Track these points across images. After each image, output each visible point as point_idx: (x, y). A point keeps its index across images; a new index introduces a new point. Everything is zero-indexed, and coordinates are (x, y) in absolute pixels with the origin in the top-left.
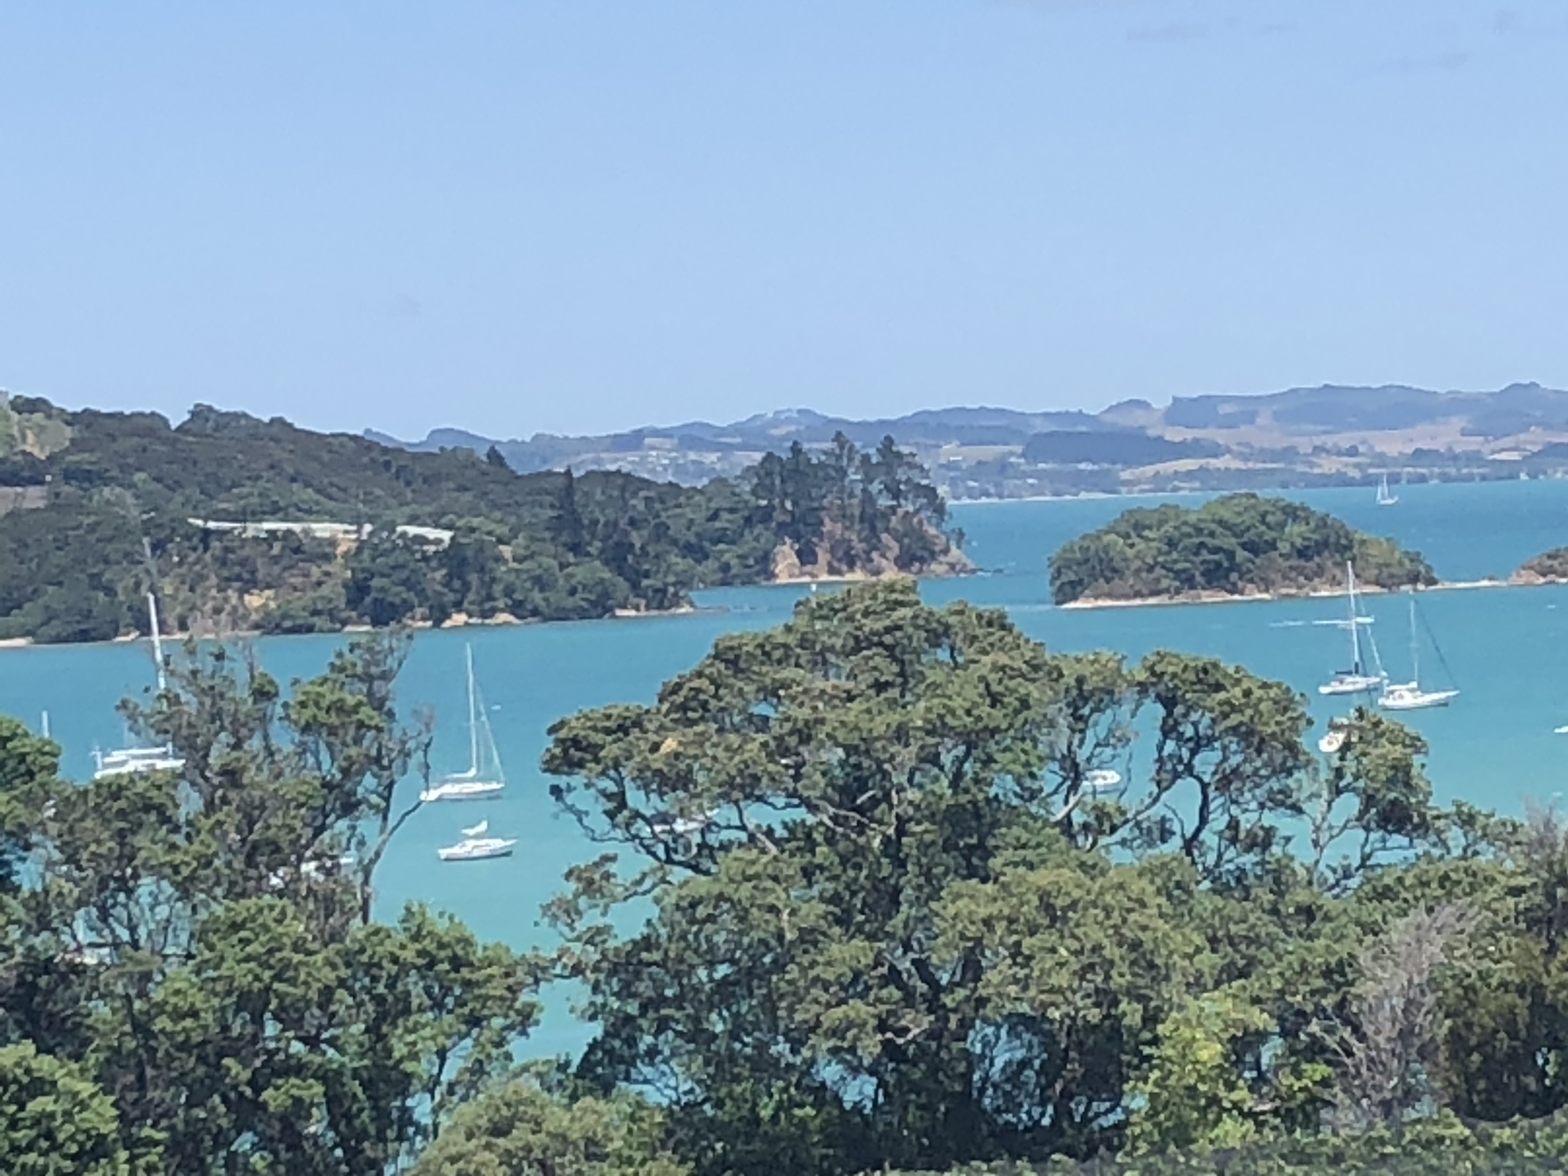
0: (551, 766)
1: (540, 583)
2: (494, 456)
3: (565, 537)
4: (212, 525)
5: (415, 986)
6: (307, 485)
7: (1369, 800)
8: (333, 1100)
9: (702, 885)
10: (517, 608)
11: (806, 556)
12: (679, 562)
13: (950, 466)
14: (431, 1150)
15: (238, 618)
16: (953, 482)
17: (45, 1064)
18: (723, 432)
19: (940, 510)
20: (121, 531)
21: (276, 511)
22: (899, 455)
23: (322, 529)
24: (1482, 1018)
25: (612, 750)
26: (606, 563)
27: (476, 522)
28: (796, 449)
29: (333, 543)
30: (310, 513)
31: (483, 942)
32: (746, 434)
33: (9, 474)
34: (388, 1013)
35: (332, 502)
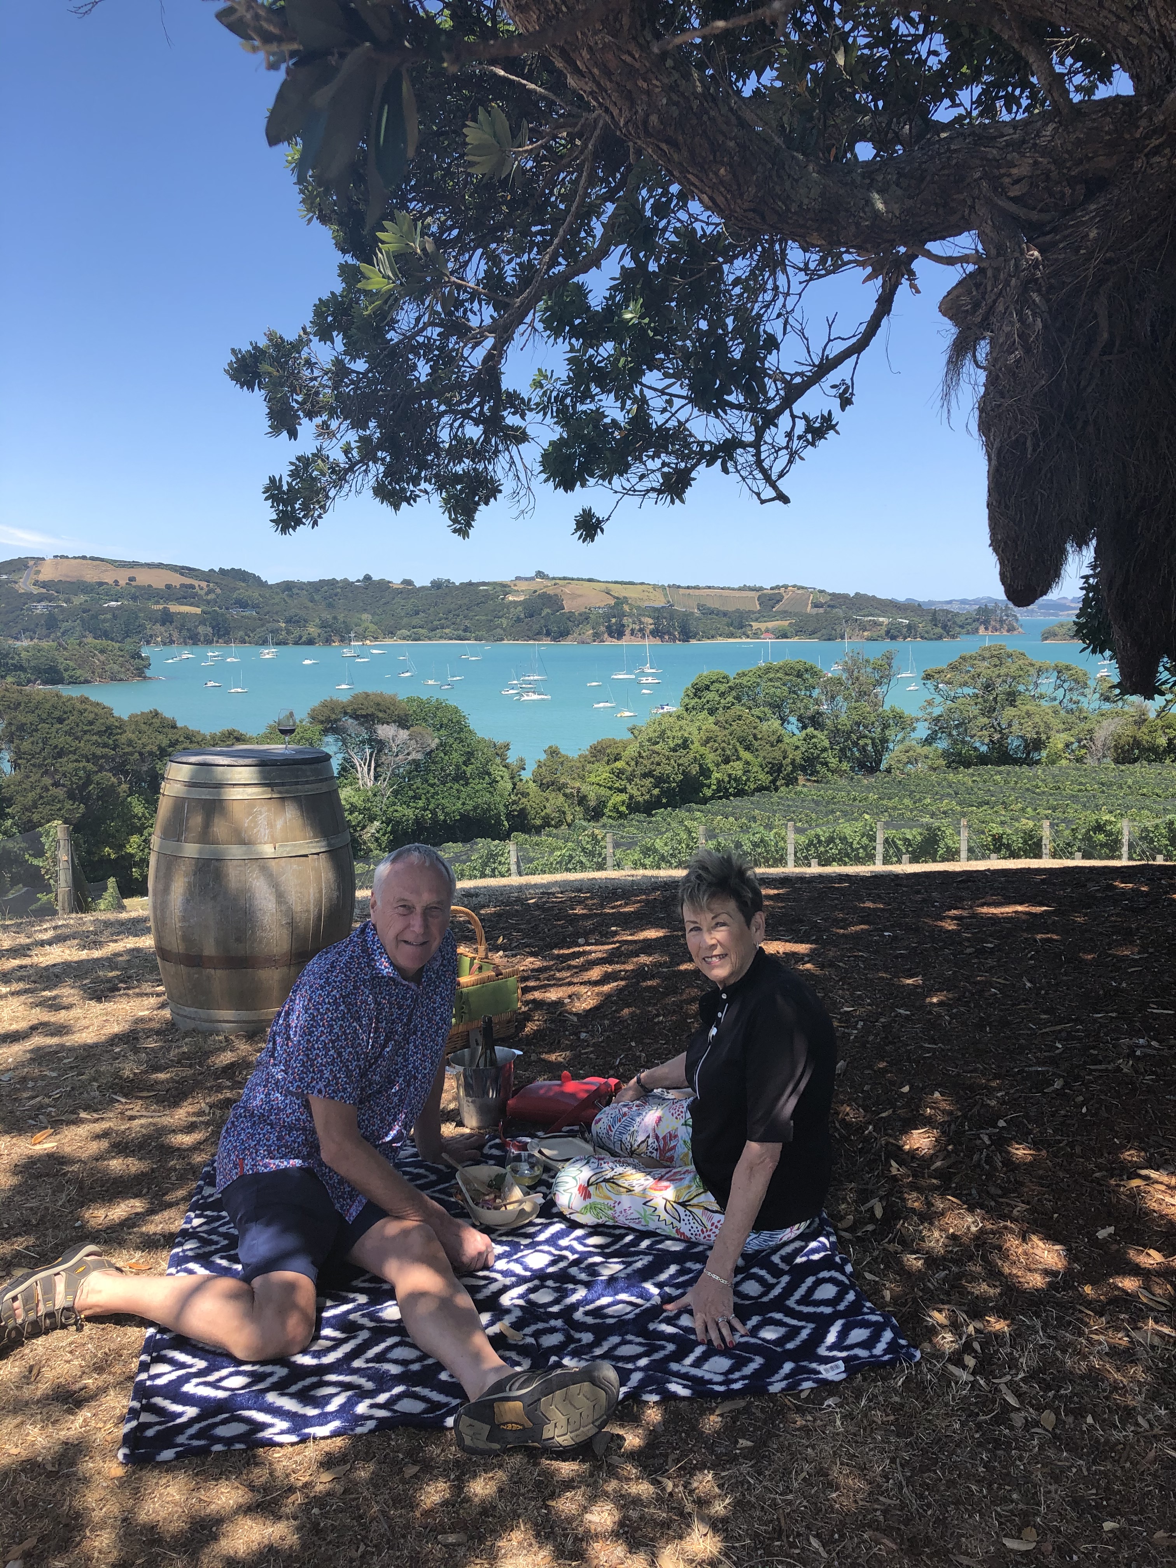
0: (923, 679)
1: (927, 632)
2: (919, 605)
3: (933, 623)
4: (858, 618)
5: (891, 721)
6: (879, 610)
7: (1102, 695)
8: (873, 743)
9: (953, 705)
10: (922, 637)
11: (986, 629)
12: (958, 629)
14: (892, 755)
15: (862, 637)
16: (1022, 613)
17: (816, 733)
18: (970, 601)
19: (1017, 620)
20: (838, 618)
21: (872, 615)
23: (881, 619)
24: (1122, 742)
25: (936, 676)
26: (942, 629)
27: (914, 619)
29: (883, 622)
30: (879, 616)
31: (906, 713)
32: (976, 602)
33: (816, 605)
34: (886, 727)
35: (884, 614)
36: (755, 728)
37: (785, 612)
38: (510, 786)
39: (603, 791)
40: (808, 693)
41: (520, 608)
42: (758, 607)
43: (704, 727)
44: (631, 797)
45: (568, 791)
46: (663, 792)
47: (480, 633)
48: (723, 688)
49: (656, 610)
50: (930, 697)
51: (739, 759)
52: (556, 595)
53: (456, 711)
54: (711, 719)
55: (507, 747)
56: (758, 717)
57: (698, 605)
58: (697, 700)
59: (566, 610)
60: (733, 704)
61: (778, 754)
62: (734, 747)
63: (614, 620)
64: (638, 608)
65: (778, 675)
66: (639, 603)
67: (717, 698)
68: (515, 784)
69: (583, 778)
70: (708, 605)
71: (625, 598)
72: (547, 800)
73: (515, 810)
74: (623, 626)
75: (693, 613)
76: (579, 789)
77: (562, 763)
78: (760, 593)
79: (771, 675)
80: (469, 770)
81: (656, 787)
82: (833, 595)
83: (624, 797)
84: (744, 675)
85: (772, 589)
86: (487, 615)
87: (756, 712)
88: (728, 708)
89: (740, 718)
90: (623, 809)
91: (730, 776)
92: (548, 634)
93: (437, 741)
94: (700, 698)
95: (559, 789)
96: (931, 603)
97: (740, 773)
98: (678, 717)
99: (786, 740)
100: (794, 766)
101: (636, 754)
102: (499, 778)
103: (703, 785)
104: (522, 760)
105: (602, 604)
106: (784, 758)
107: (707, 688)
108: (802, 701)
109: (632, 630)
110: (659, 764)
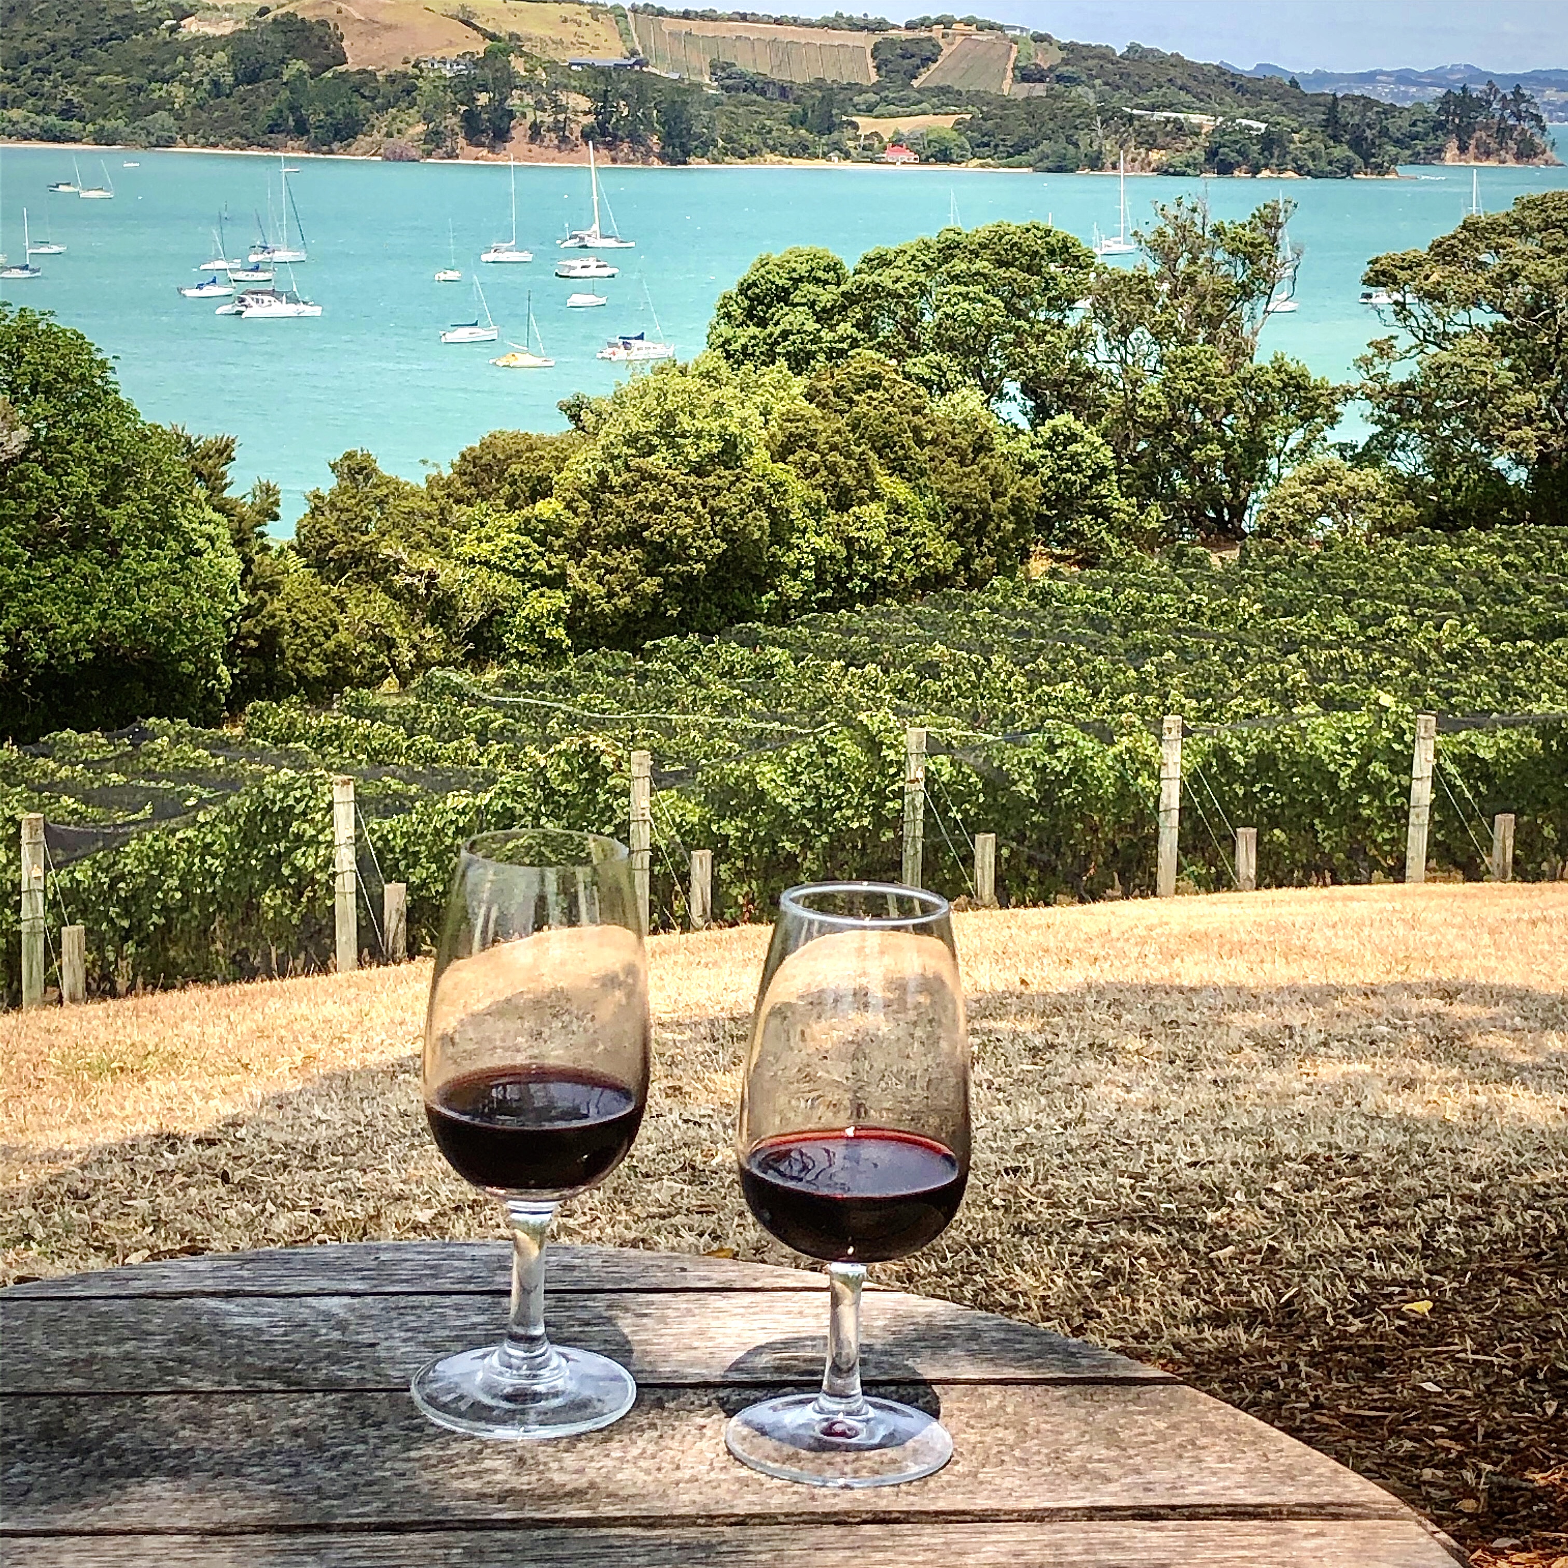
1: (1313, 156)
2: (1294, 83)
3: (1330, 131)
4: (1135, 112)
5: (1276, 398)
6: (1188, 92)
8: (1227, 459)
10: (1299, 170)
11: (1463, 149)
12: (1392, 150)
13: (1548, 103)
14: (1277, 490)
15: (1145, 165)
16: (1550, 112)
17: (1076, 426)
18: (1421, 75)
19: (1543, 129)
20: (1085, 113)
21: (1170, 107)
22: (1523, 95)
23: (1196, 118)
26: (1351, 147)
27: (1280, 119)
28: (1464, 89)
29: (1200, 126)
30: (1190, 108)
31: (1315, 376)
32: (1435, 77)
33: (1026, 76)
34: (1264, 412)
35: (1202, 103)
36: (917, 411)
37: (944, 90)
38: (233, 565)
39: (500, 584)
40: (1055, 317)
41: (221, 57)
42: (875, 78)
43: (778, 408)
44: (580, 600)
45: (399, 581)
46: (667, 586)
47: (110, 125)
48: (827, 296)
49: (603, 73)
50: (1382, 334)
51: (875, 496)
52: (324, 23)
53: (79, 343)
54: (799, 384)
55: (224, 452)
56: (921, 380)
57: (714, 67)
58: (753, 330)
59: (351, 66)
60: (855, 344)
61: (976, 485)
62: (863, 462)
63: (483, 98)
64: (551, 66)
65: (979, 265)
66: (553, 54)
67: (811, 326)
68: (247, 561)
69: (441, 544)
70: (740, 67)
71: (513, 36)
72: (341, 604)
73: (250, 634)
74: (511, 115)
75: (700, 86)
76: (432, 576)
77: (381, 502)
78: (877, 38)
79: (959, 266)
80: (119, 517)
81: (651, 573)
82: (1071, 48)
83: (559, 599)
84: (883, 262)
85: (910, 26)
86: (126, 72)
87: (918, 365)
88: (842, 353)
89: (874, 381)
90: (559, 633)
91: (849, 542)
92: (301, 129)
93: (24, 433)
94: (762, 323)
95: (374, 576)
96: (1321, 77)
97: (879, 535)
98: (706, 375)
99: (1002, 446)
100: (1021, 522)
101: (593, 479)
102: (202, 543)
103: (776, 568)
104: (268, 490)
105: (452, 54)
106: (995, 495)
107: (783, 296)
108: (1039, 339)
109: (535, 128)
110: (657, 508)
